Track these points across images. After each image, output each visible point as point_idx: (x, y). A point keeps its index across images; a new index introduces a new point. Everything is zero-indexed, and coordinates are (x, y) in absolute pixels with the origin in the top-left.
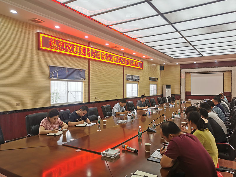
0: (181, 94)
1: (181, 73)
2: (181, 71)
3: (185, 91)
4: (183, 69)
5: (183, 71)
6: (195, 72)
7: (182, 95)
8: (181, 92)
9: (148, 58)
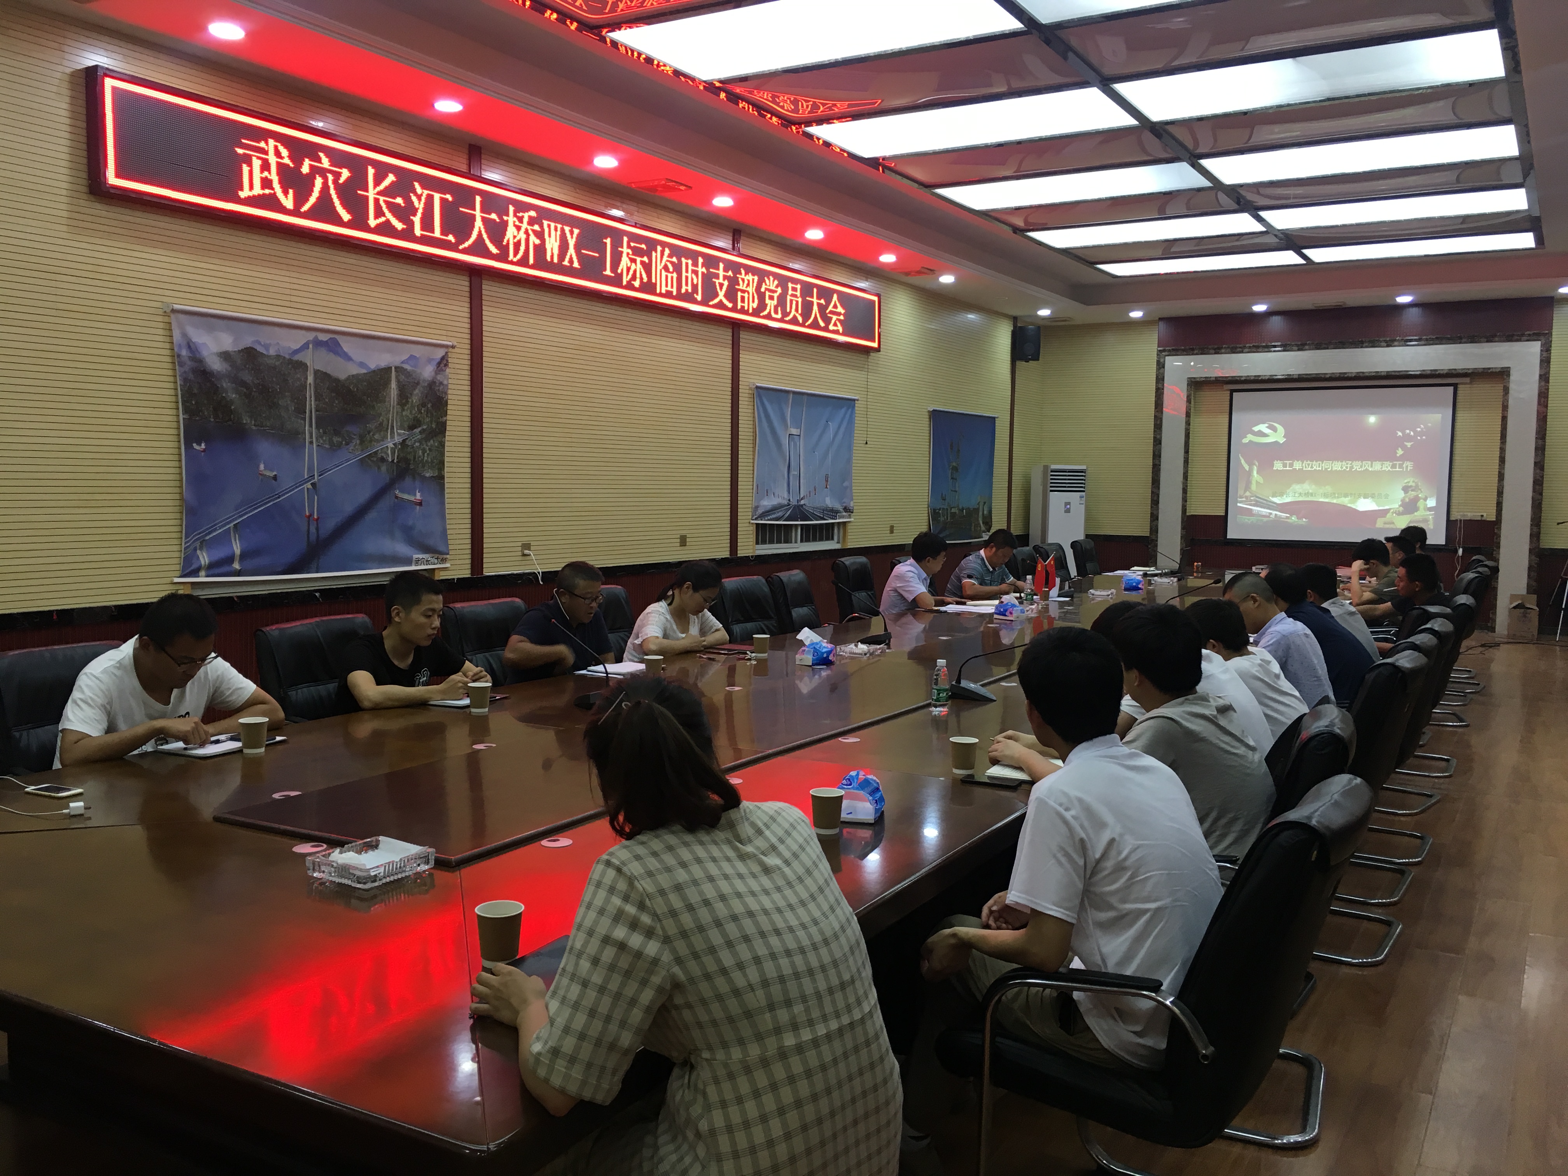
0: (1154, 530)
1: (1160, 379)
2: (1161, 366)
3: (1184, 510)
4: (1177, 352)
5: (1181, 368)
6: (1257, 380)
7: (1160, 539)
8: (1154, 517)
9: (919, 273)
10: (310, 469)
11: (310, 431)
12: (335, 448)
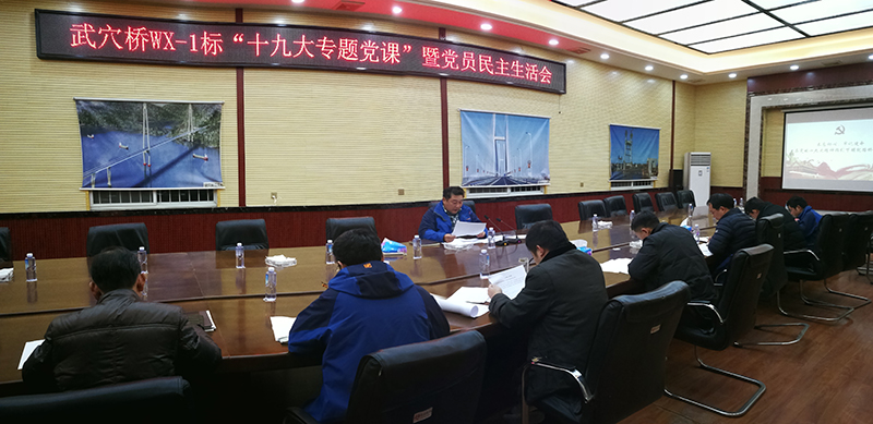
0: (745, 184)
1: (748, 108)
2: (748, 101)
3: (760, 174)
4: (756, 94)
5: (758, 102)
6: (797, 106)
7: (748, 190)
8: (745, 178)
10: (146, 144)
11: (146, 129)
12: (158, 136)
